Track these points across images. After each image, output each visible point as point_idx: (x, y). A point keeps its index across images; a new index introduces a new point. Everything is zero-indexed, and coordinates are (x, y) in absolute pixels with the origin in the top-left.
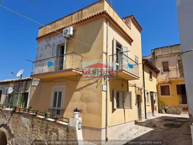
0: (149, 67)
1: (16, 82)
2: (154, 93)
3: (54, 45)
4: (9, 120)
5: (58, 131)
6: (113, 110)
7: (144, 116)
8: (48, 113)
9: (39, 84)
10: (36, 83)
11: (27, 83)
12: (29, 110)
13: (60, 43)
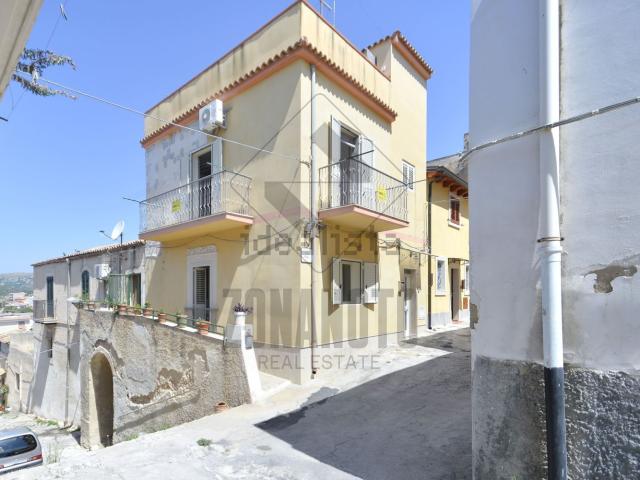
0: (452, 190)
1: (114, 250)
2: (462, 262)
3: (182, 154)
4: (111, 330)
5: (205, 352)
6: (332, 308)
7: (426, 322)
8: (182, 316)
9: (160, 254)
10: (152, 251)
11: (134, 252)
12: (144, 311)
13: (194, 148)
